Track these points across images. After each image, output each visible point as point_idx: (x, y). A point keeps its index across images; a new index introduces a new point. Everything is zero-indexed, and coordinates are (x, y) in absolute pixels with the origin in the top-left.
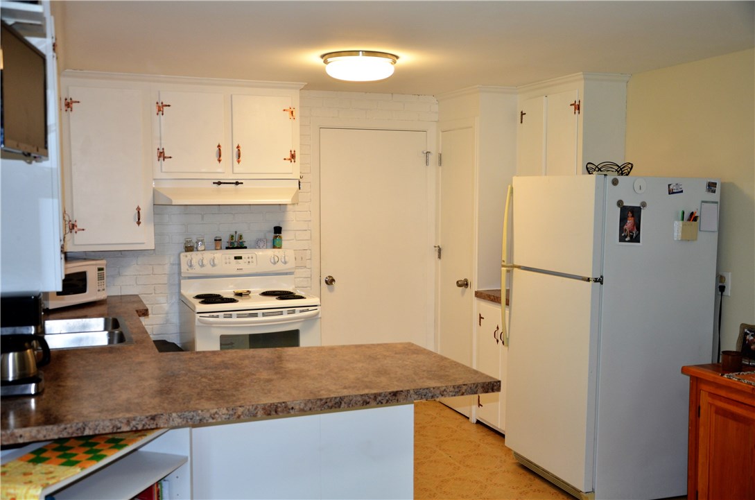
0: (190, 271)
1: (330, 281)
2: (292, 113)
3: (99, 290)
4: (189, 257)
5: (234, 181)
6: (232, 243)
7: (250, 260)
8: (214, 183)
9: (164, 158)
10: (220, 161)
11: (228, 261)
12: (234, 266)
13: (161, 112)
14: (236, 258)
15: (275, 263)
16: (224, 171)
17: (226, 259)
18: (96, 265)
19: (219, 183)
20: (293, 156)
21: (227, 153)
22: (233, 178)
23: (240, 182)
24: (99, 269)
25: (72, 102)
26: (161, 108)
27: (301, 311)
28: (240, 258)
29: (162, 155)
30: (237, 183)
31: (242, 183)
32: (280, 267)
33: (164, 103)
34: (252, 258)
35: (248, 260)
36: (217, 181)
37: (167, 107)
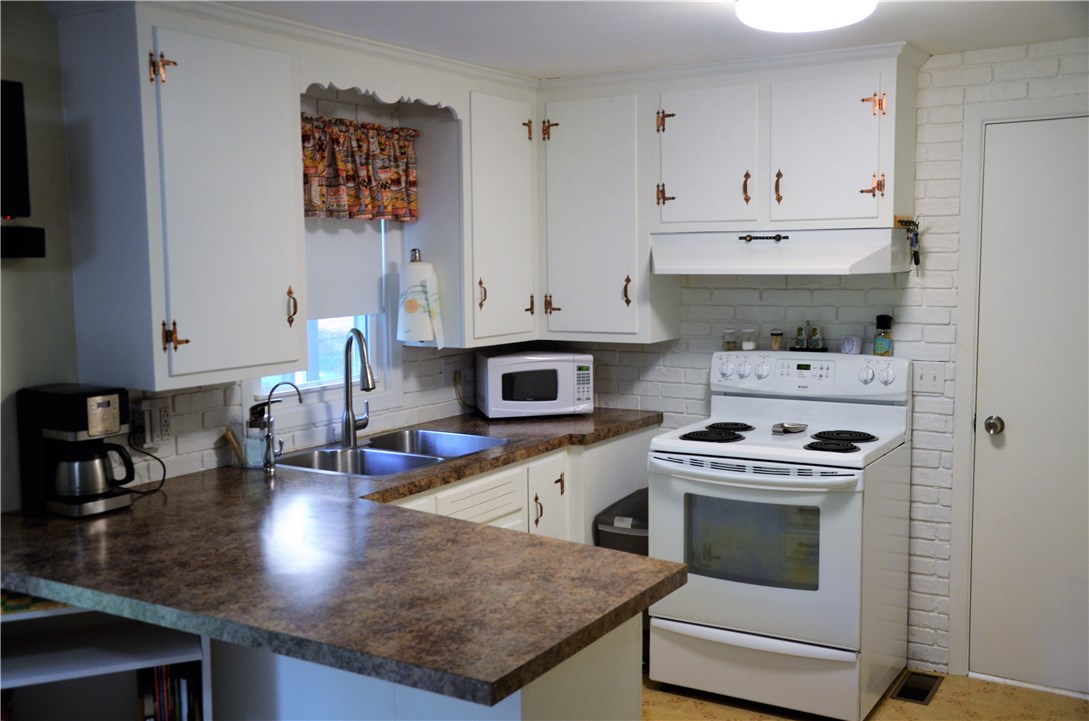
0: (724, 382)
1: (996, 427)
2: (880, 104)
3: (579, 399)
4: (724, 359)
5: (774, 235)
6: (799, 341)
7: (824, 372)
8: (741, 238)
9: (665, 199)
10: (747, 199)
11: (785, 371)
12: (793, 382)
13: (661, 128)
14: (800, 367)
15: (866, 382)
16: (762, 215)
17: (782, 367)
18: (574, 361)
19: (748, 239)
20: (880, 186)
21: (761, 187)
22: (771, 228)
23: (783, 234)
24: (580, 369)
25: (550, 125)
26: (662, 118)
27: (824, 474)
28: (807, 367)
29: (662, 196)
30: (778, 238)
31: (787, 238)
32: (875, 390)
33: (666, 113)
34: (828, 369)
35: (820, 372)
36: (745, 235)
37: (671, 118)
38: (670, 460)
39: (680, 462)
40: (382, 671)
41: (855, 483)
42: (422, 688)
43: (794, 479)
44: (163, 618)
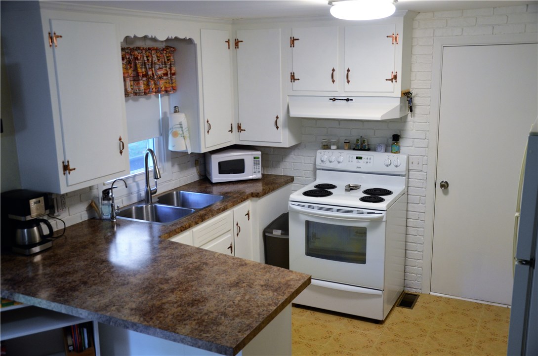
0: (322, 164)
1: (445, 186)
2: (396, 39)
3: (255, 172)
4: (323, 153)
5: (346, 98)
6: (357, 146)
7: (368, 161)
8: (330, 99)
9: (295, 80)
10: (333, 81)
11: (351, 160)
12: (354, 165)
13: (292, 45)
14: (357, 158)
15: (387, 166)
16: (340, 89)
17: (349, 158)
18: (252, 155)
19: (334, 100)
20: (395, 77)
21: (340, 76)
22: (345, 95)
23: (350, 98)
24: (255, 158)
25: (239, 42)
26: (293, 41)
27: (369, 213)
28: (361, 158)
29: (293, 78)
30: (348, 100)
31: (352, 100)
32: (391, 169)
33: (295, 38)
34: (370, 159)
35: (367, 161)
36: (332, 98)
37: (297, 41)
38: (299, 205)
39: (303, 206)
40: (184, 341)
41: (382, 218)
42: (203, 349)
43: (355, 215)
44: (81, 314)
